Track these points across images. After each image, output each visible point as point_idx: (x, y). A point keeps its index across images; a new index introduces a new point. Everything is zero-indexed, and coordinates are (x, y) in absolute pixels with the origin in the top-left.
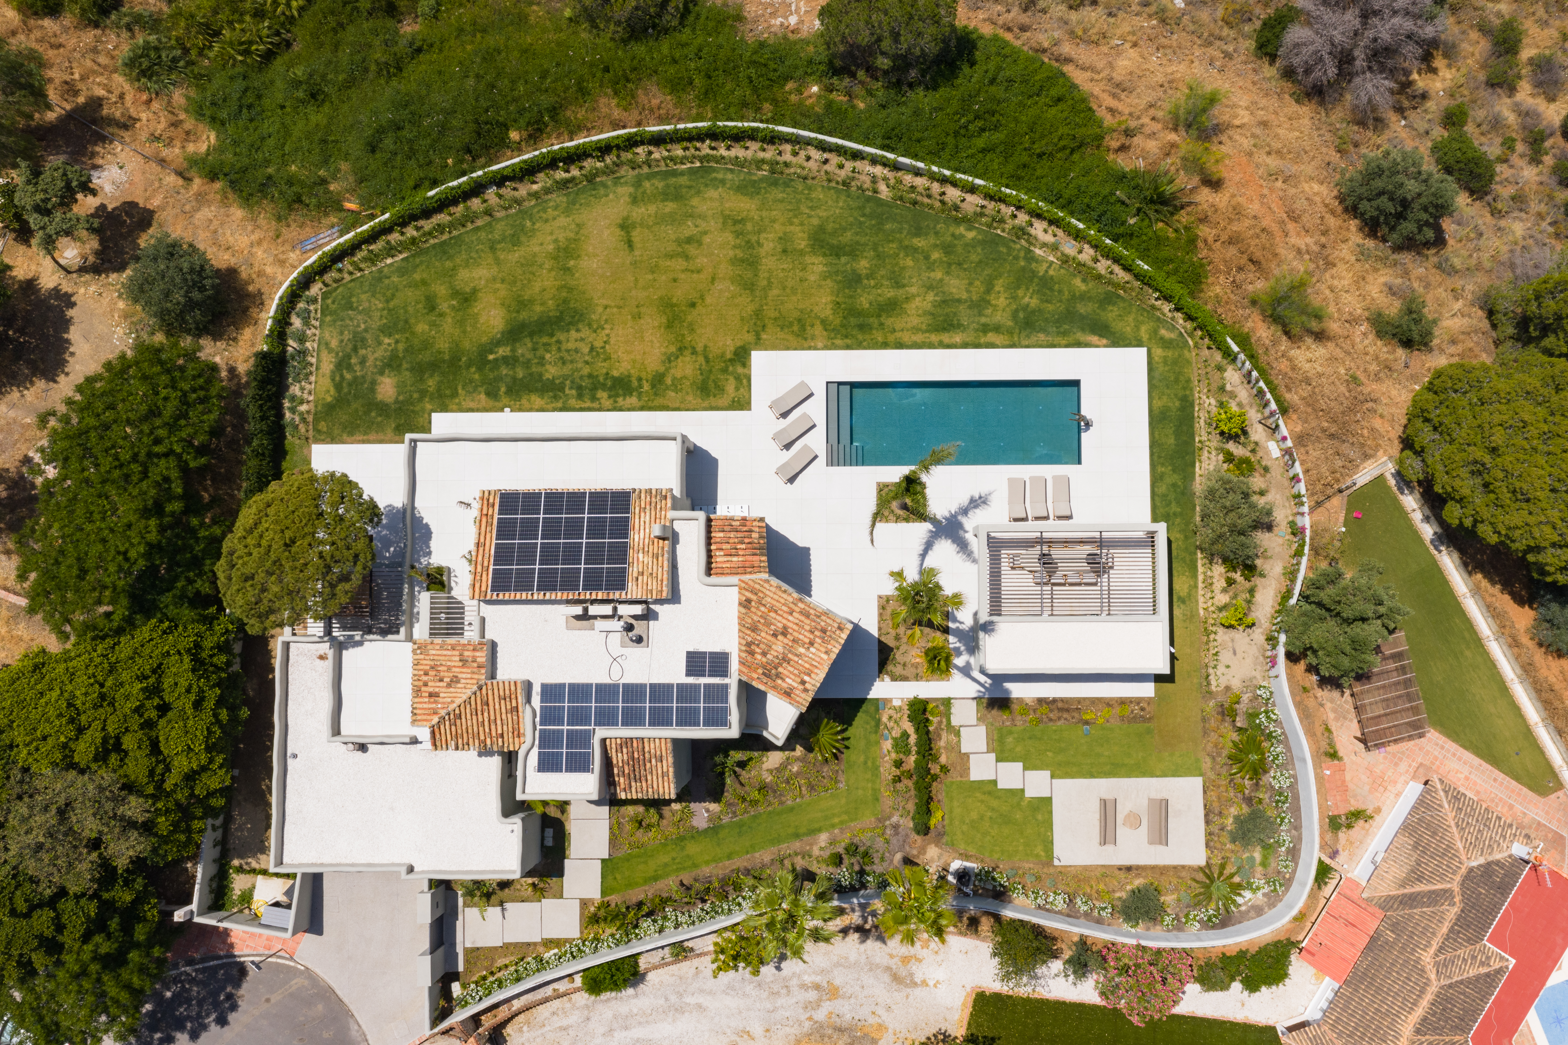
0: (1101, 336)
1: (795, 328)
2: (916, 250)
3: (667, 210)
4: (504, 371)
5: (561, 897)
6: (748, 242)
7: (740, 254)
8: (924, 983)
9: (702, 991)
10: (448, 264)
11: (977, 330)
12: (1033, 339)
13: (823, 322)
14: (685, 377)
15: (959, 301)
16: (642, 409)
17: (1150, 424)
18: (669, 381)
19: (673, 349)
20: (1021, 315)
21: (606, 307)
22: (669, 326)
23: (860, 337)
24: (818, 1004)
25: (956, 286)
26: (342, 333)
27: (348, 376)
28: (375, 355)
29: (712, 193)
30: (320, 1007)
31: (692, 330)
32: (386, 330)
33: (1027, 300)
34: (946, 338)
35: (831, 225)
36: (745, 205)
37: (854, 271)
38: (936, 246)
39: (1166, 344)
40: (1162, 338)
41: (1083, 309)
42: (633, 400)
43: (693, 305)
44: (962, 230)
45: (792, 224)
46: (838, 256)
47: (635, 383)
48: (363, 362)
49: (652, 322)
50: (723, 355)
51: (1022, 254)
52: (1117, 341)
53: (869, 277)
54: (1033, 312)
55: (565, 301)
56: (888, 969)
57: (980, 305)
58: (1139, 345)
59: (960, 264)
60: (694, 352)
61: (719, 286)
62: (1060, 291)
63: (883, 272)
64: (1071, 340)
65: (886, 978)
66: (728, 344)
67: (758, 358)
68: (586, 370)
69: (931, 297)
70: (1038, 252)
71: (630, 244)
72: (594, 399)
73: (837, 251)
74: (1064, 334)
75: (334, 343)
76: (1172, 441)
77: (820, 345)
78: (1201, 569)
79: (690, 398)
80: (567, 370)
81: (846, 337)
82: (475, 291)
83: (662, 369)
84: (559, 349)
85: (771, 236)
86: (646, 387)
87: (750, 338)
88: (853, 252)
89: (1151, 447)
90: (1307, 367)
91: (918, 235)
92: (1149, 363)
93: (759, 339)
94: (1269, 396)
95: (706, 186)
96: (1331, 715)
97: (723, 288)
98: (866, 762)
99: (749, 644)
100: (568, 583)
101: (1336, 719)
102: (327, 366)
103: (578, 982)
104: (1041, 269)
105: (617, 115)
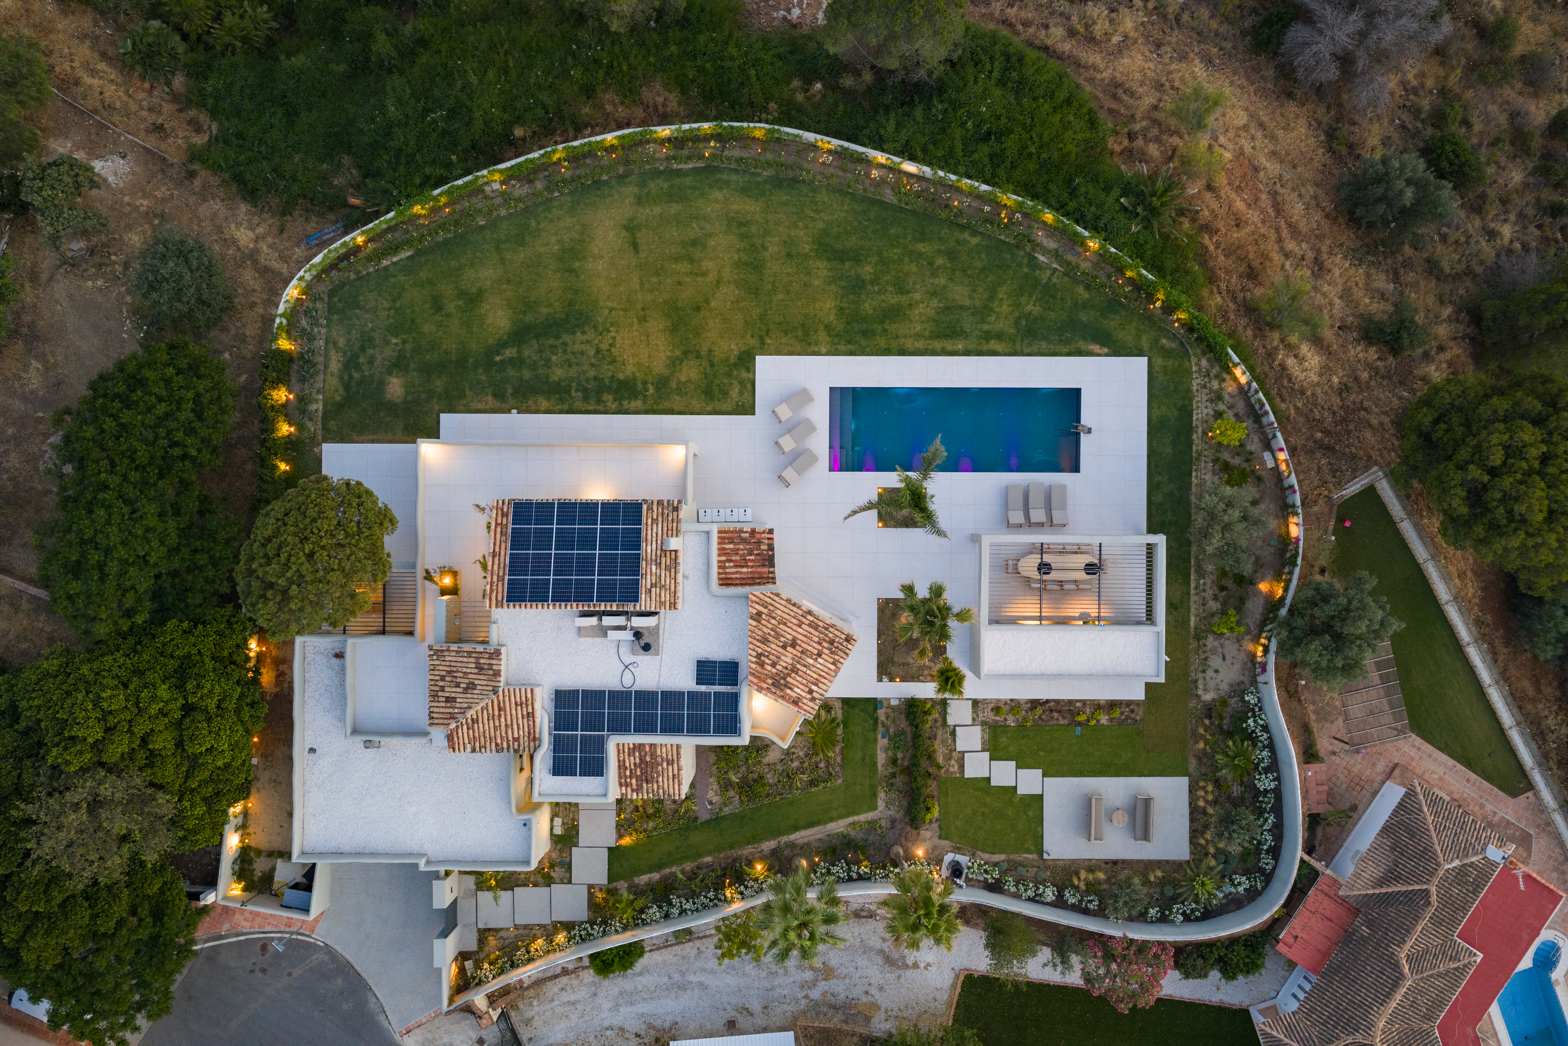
0: (1102, 345)
1: (800, 333)
2: (920, 255)
3: (673, 211)
4: (511, 372)
5: (570, 882)
6: (753, 245)
7: (745, 257)
8: (916, 966)
9: (703, 970)
10: (454, 264)
11: (979, 337)
12: (1035, 348)
13: (828, 328)
14: (689, 381)
15: (962, 308)
16: (647, 412)
17: (1149, 433)
18: (674, 385)
19: (678, 353)
20: (1024, 323)
21: (611, 310)
22: (674, 329)
23: (863, 342)
24: (814, 984)
25: (960, 293)
26: (349, 333)
27: (356, 375)
28: (383, 355)
29: (719, 195)
30: (340, 981)
31: (697, 334)
32: (394, 330)
33: (1030, 307)
34: (949, 346)
35: (836, 229)
36: (750, 207)
37: (858, 276)
38: (940, 251)
39: (1166, 353)
40: (1163, 347)
41: (1084, 317)
42: (638, 404)
43: (698, 309)
44: (966, 235)
45: (797, 227)
46: (842, 261)
47: (640, 387)
48: (371, 362)
49: (657, 325)
50: (727, 359)
51: (1025, 261)
52: (1118, 350)
53: (873, 282)
54: (1036, 319)
55: (571, 303)
56: (881, 951)
57: (983, 312)
58: (1140, 354)
59: (964, 271)
60: (699, 356)
61: (724, 290)
62: (1062, 299)
63: (887, 278)
64: (1073, 348)
65: (879, 960)
66: (733, 348)
67: (762, 362)
68: (592, 373)
69: (934, 303)
70: (1042, 258)
71: (635, 246)
72: (599, 401)
73: (841, 256)
74: (1067, 342)
75: (342, 342)
76: (1169, 450)
77: (824, 350)
78: (1193, 577)
79: (694, 402)
80: (573, 372)
81: (849, 342)
82: (481, 292)
83: (666, 372)
84: (565, 352)
85: (776, 239)
86: (651, 390)
87: (754, 342)
88: (857, 257)
89: (1149, 456)
90: (1302, 376)
91: (923, 240)
92: (1150, 373)
93: (763, 343)
94: (1267, 407)
95: (711, 187)
96: (1313, 717)
97: (727, 293)
98: (863, 759)
99: (759, 656)
100: (582, 594)
101: (1318, 721)
102: (335, 365)
103: (586, 962)
104: (1045, 276)
105: (621, 112)
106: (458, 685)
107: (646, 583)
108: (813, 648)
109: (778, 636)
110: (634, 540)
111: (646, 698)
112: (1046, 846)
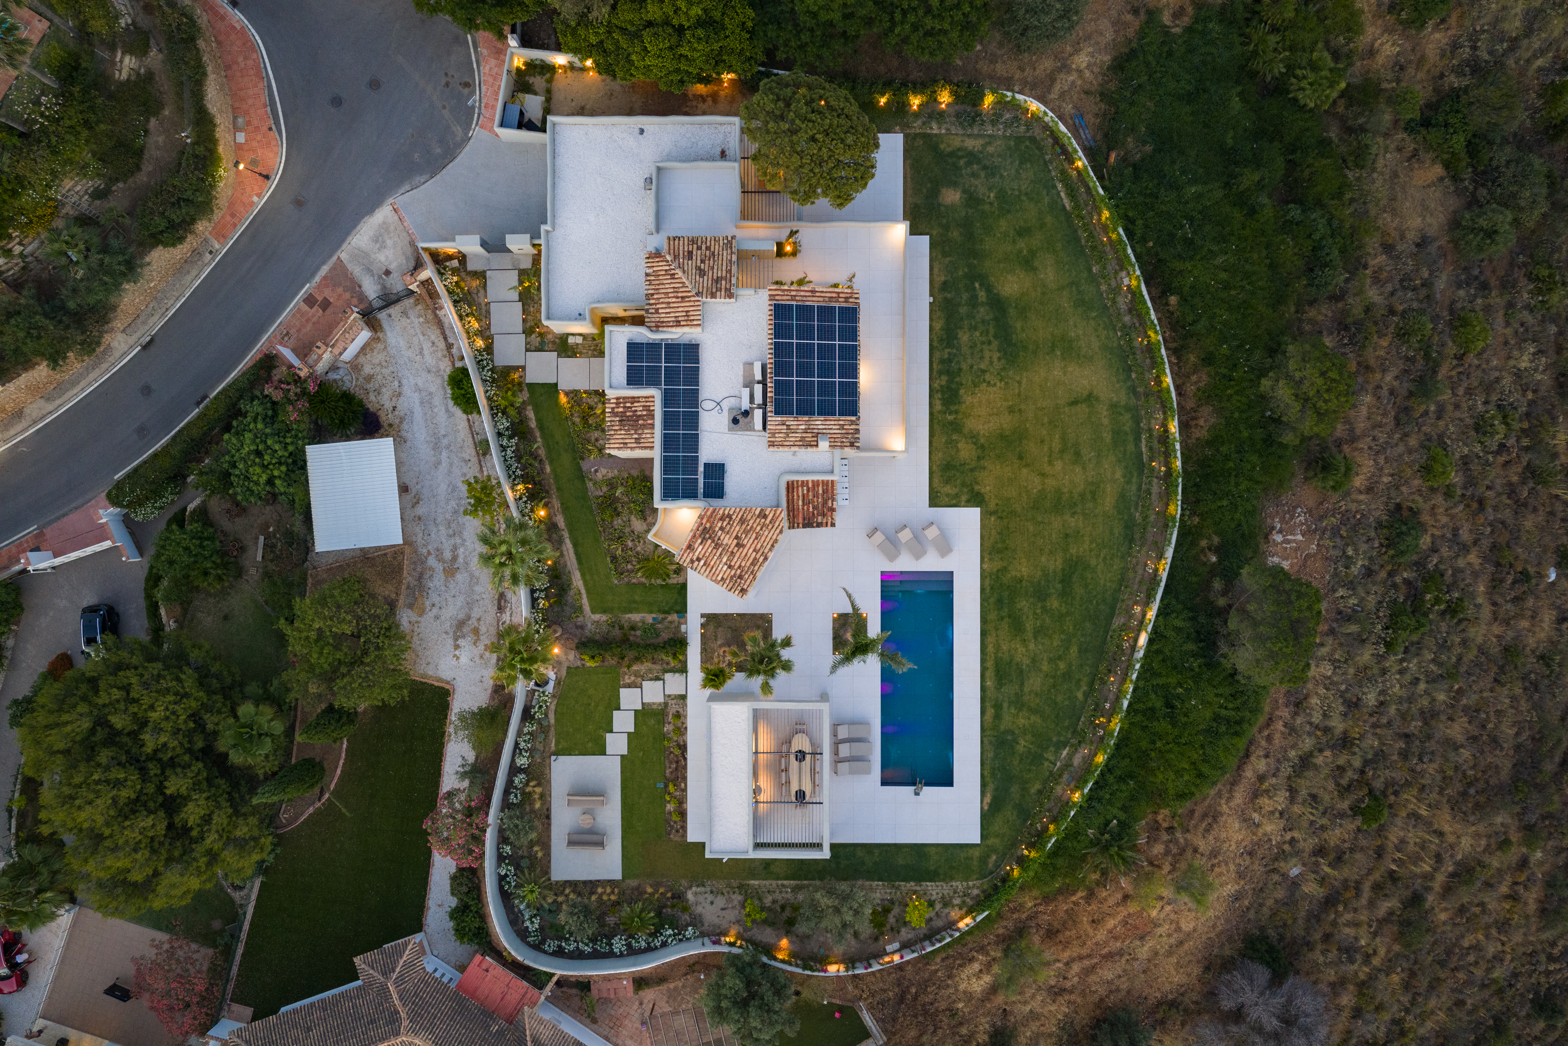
0: (990, 805)
1: (1000, 546)
2: (1068, 649)
3: (1105, 435)
4: (965, 296)
5: (527, 350)
6: (1075, 505)
7: (1065, 497)
8: (457, 647)
9: (451, 465)
10: (1059, 246)
11: (996, 700)
12: (988, 748)
13: (1005, 569)
14: (958, 450)
15: (1022, 684)
16: (931, 414)
17: (914, 845)
18: (954, 437)
19: (982, 441)
20: (1010, 738)
21: (1019, 383)
22: (1002, 437)
23: (992, 600)
24: (440, 559)
25: (1034, 683)
26: (999, 156)
27: (962, 162)
28: (980, 185)
29: (1118, 475)
30: (438, 150)
31: (998, 457)
32: (1002, 195)
33: (1023, 743)
34: (989, 674)
35: (1090, 576)
36: (1108, 501)
37: (1049, 596)
38: (1071, 666)
39: (984, 859)
40: (988, 856)
41: (1015, 789)
42: (938, 407)
43: (1021, 458)
44: (1085, 688)
45: (1091, 542)
46: (1062, 581)
47: (953, 408)
48: (974, 175)
49: (1006, 422)
50: (977, 483)
51: (1062, 739)
52: (986, 818)
53: (1044, 608)
54: (1013, 748)
55: (1025, 348)
56: (469, 618)
57: (1018, 702)
58: (983, 838)
59: (1054, 686)
60: (979, 458)
61: (1037, 480)
62: (1030, 770)
63: (1048, 620)
64: (988, 779)
65: (461, 616)
66: (987, 487)
67: (975, 513)
68: (964, 366)
69: (1026, 661)
70: (1065, 753)
71: (1074, 403)
72: (940, 373)
73: (1066, 580)
74: (993, 774)
75: (990, 149)
76: (901, 861)
77: (985, 566)
79: (940, 455)
80: (965, 350)
81: (992, 588)
82: (1034, 269)
83: (966, 431)
84: (983, 343)
85: (1081, 525)
86: (950, 418)
87: (992, 506)
88: (1066, 594)
89: (895, 845)
90: (964, 976)
91: (1080, 651)
92: (967, 845)
93: (991, 514)
94: (938, 945)
95: (1126, 467)
96: (672, 986)
97: (1035, 483)
98: (635, 602)
99: (730, 516)
100: (781, 367)
101: (669, 990)
102: (971, 144)
103: (459, 364)
104: (1050, 756)
105: (1190, 389)
106: (702, 261)
107: (791, 421)
108: (735, 562)
109: (747, 532)
110: (826, 410)
111: (693, 420)
112: (562, 758)
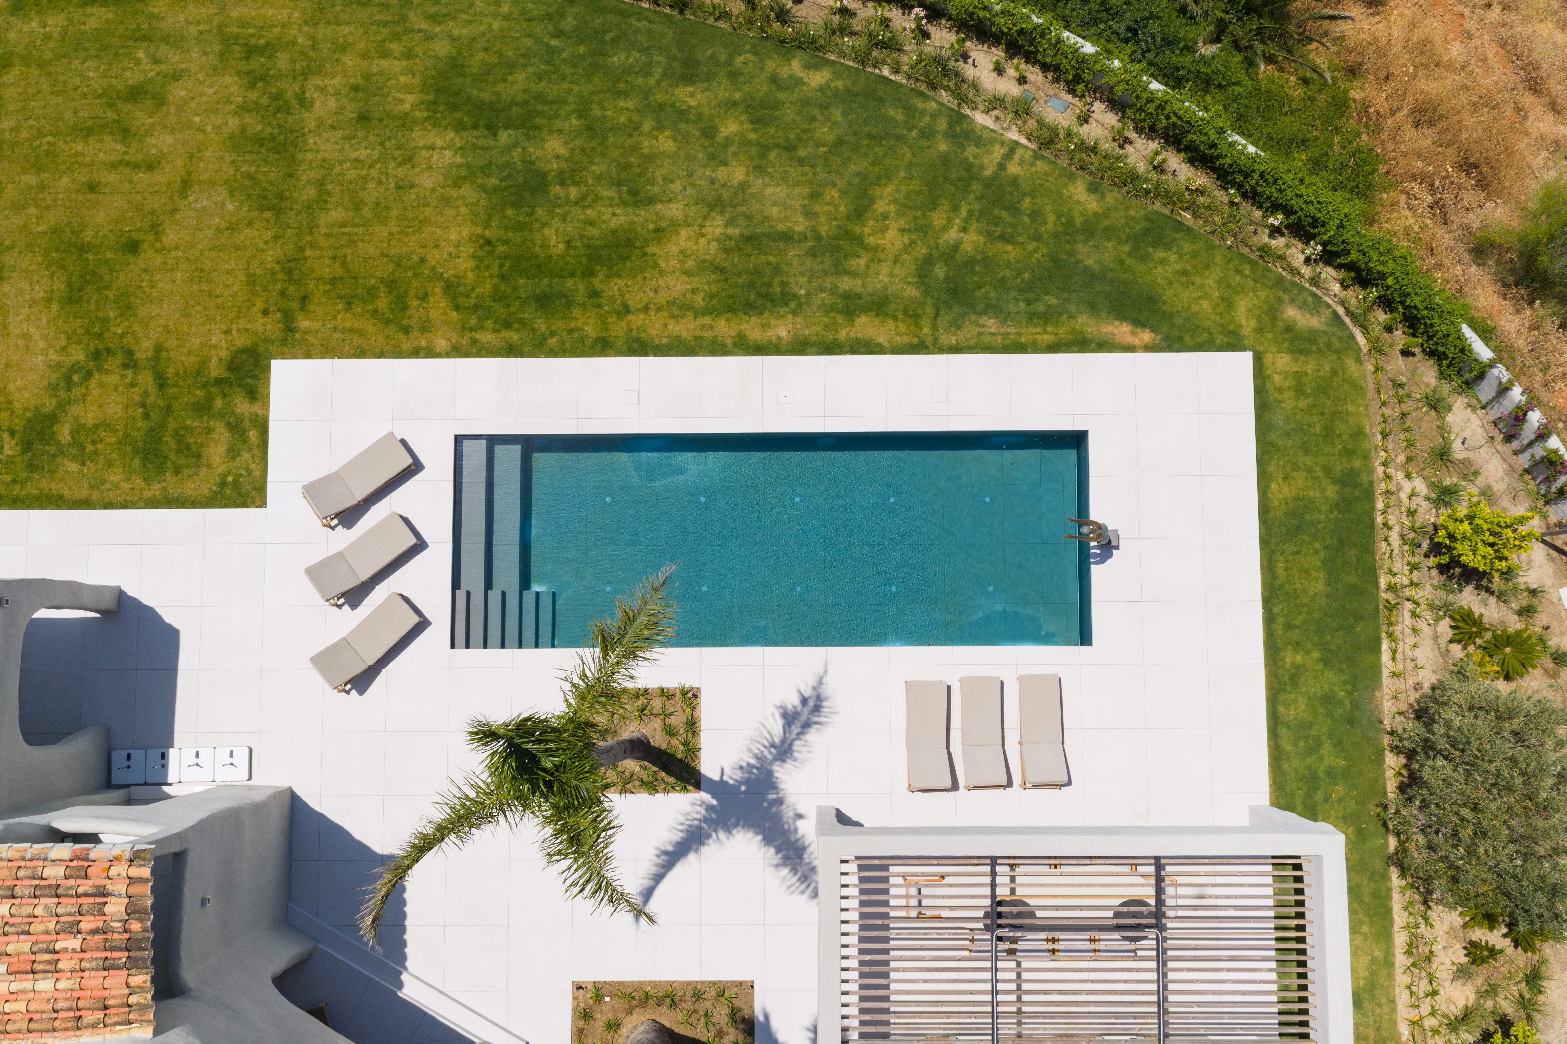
0: (1138, 323)
1: (382, 303)
2: (682, 114)
3: (92, 24)
6: (276, 97)
7: (254, 124)
11: (829, 309)
12: (969, 332)
13: (451, 288)
14: (105, 424)
15: (786, 237)
17: (1264, 542)
18: (65, 434)
19: (78, 355)
20: (940, 271)
22: (72, 298)
23: (542, 325)
25: (779, 201)
31: (127, 309)
33: (953, 234)
35: (480, 56)
37: (529, 164)
38: (732, 104)
39: (1299, 343)
40: (1289, 329)
41: (1091, 256)
43: (133, 247)
44: (795, 66)
45: (384, 54)
46: (492, 129)
49: (31, 287)
50: (200, 369)
51: (942, 125)
53: (565, 178)
54: (970, 263)
57: (838, 247)
58: (1234, 345)
59: (789, 148)
60: (131, 363)
61: (199, 200)
62: (1035, 214)
63: (599, 167)
64: (1063, 332)
66: (214, 343)
67: (286, 376)
69: (716, 227)
70: (981, 119)
73: (488, 118)
74: (1047, 318)
77: (442, 344)
78: (1399, 917)
79: (115, 476)
81: (508, 325)
83: (49, 404)
85: (334, 82)
87: (270, 326)
91: (688, 79)
92: (1260, 390)
93: (291, 329)
104: (990, 162)
